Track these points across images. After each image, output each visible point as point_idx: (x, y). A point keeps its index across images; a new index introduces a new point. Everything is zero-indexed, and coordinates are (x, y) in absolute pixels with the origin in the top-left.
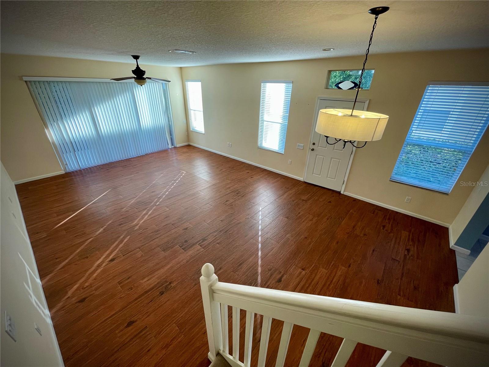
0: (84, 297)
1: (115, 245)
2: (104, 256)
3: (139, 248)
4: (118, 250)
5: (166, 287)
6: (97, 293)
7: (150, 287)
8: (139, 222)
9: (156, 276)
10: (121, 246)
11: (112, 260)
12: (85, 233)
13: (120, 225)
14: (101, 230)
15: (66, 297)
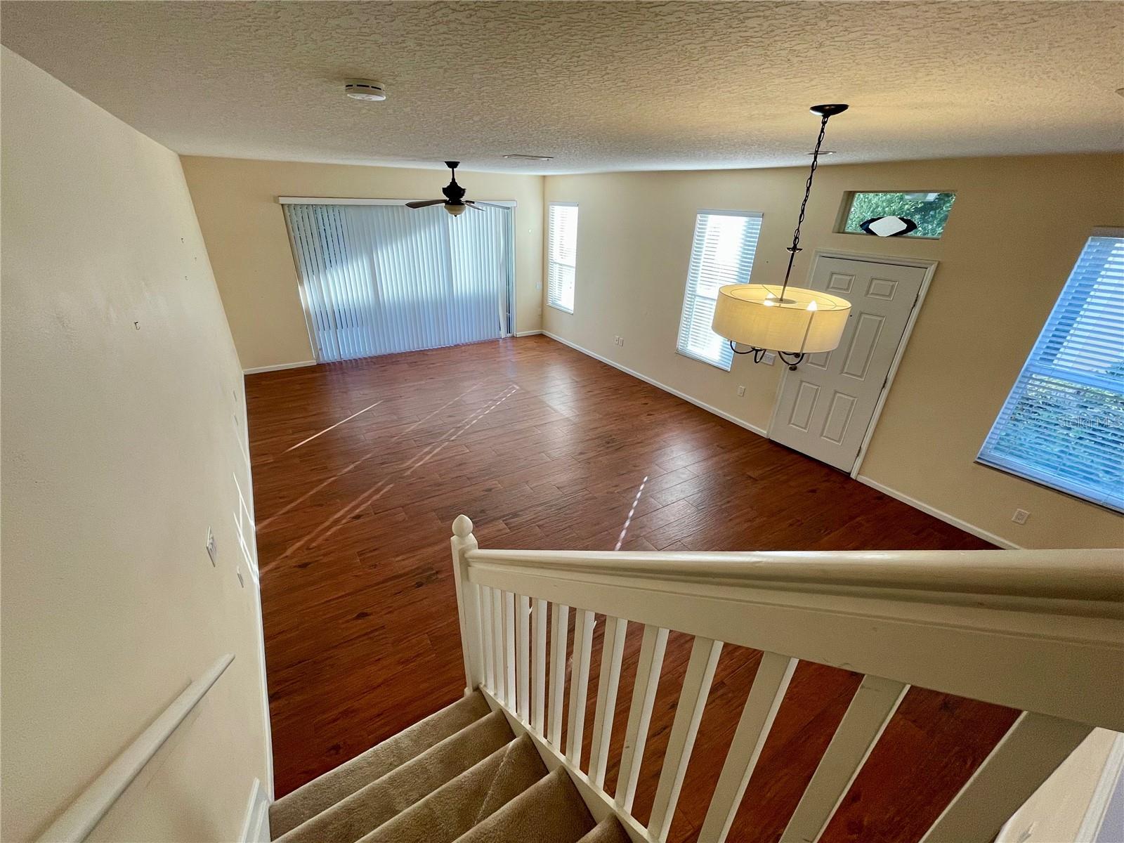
0: (307, 561)
1: (366, 494)
2: (346, 509)
3: (403, 507)
4: (369, 502)
5: (430, 576)
6: (326, 560)
7: (403, 571)
8: (415, 464)
9: (418, 557)
10: (375, 498)
11: (358, 517)
12: (326, 468)
13: (382, 464)
14: (351, 467)
15: (284, 555)
